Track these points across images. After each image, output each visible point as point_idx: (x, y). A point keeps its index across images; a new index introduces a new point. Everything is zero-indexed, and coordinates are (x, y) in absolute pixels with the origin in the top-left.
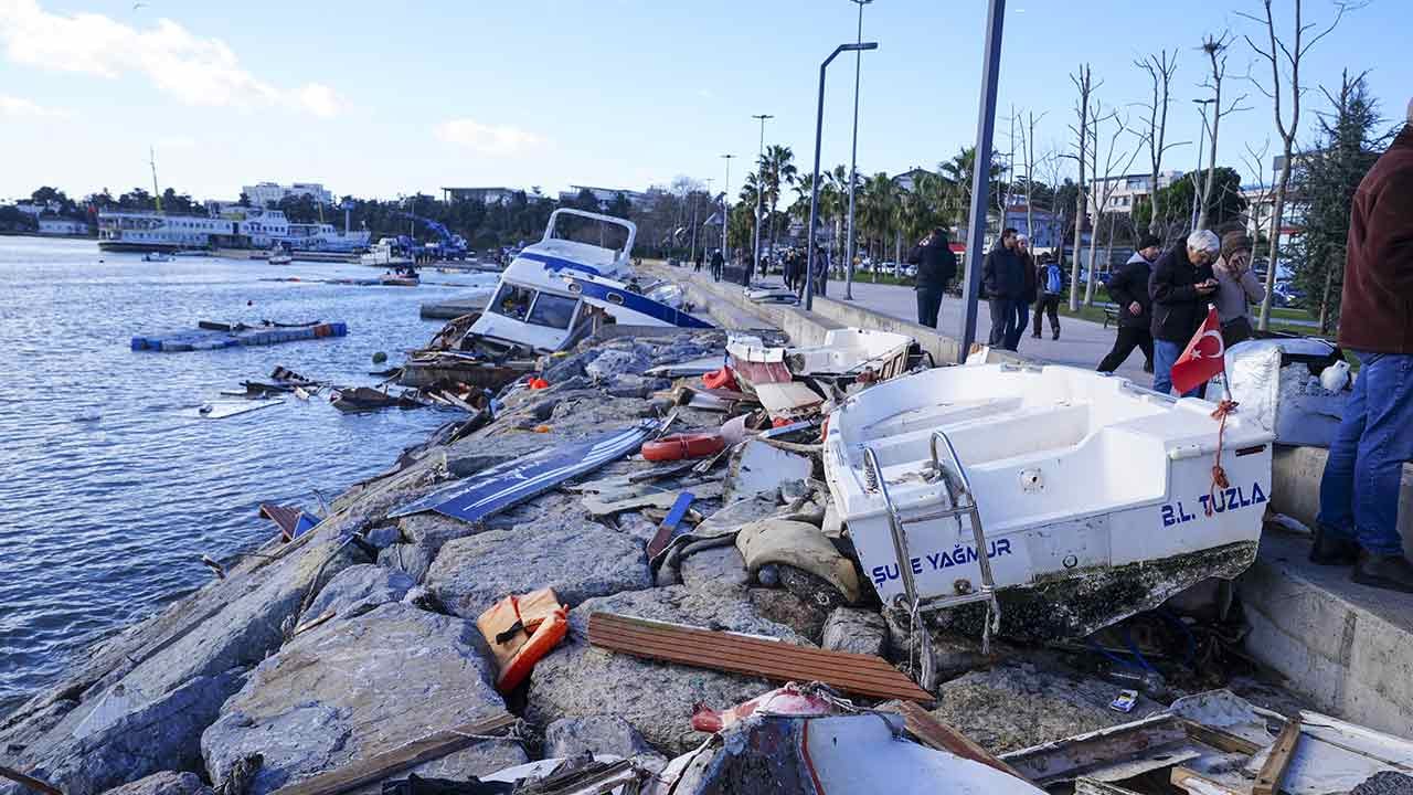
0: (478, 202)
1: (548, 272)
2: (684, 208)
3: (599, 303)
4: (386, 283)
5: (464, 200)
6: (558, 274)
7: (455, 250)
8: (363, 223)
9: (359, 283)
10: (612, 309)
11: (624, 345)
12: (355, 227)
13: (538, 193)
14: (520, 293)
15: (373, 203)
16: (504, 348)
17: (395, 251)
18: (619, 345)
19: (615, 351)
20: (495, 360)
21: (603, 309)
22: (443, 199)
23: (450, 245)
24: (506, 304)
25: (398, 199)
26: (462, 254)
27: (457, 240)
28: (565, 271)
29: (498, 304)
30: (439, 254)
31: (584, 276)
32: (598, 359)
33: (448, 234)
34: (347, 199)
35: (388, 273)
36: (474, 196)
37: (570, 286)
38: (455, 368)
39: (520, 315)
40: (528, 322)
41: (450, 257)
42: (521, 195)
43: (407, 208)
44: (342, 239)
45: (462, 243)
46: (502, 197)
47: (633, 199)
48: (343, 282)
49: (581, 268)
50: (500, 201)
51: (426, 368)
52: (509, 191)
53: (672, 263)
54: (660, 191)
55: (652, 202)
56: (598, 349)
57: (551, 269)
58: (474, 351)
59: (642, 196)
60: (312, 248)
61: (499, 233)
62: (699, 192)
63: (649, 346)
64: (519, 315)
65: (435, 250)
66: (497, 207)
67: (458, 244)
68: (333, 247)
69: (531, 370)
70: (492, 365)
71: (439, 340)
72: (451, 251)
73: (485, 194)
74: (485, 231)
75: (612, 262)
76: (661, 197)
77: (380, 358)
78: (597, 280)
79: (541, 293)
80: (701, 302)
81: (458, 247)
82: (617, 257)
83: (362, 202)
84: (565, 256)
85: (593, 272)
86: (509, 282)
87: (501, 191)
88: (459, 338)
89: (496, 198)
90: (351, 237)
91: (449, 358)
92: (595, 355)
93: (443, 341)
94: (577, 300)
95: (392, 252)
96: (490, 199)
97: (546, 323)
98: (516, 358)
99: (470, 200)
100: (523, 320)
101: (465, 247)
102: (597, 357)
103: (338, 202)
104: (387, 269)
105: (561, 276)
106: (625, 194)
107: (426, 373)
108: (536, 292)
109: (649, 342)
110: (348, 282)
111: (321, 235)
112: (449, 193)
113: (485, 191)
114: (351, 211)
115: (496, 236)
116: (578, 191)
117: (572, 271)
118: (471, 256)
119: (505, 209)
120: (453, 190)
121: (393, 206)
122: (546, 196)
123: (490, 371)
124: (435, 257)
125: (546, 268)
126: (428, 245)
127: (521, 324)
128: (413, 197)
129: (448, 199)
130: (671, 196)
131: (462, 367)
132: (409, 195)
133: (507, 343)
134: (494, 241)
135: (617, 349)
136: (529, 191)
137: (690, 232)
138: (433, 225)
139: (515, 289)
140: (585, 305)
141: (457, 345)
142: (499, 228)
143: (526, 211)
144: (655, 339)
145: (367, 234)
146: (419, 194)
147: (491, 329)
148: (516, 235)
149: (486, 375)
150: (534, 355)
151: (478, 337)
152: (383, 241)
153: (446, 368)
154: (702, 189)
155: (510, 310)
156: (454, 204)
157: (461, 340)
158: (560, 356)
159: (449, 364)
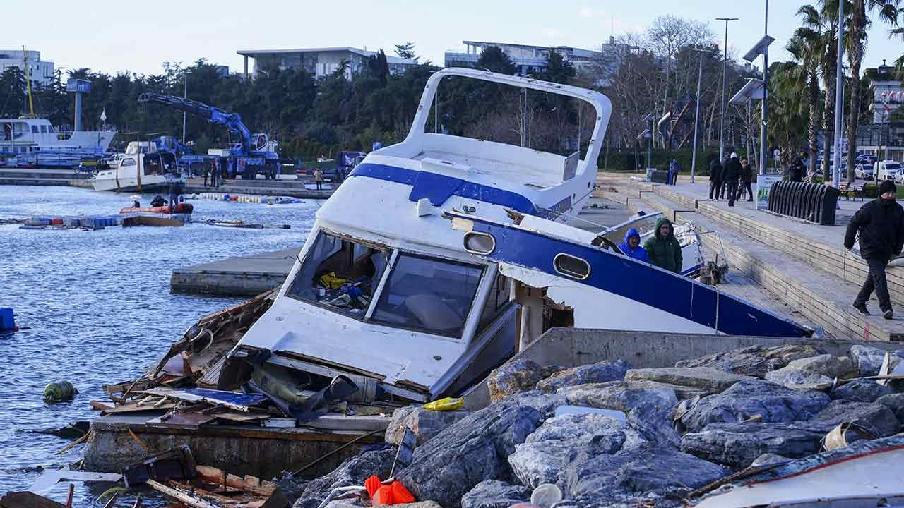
0: (303, 73)
1: (416, 208)
2: (672, 75)
3: (534, 278)
4: (129, 223)
5: (278, 71)
6: (440, 210)
7: (259, 161)
8: (103, 117)
9: (78, 223)
10: (563, 290)
11: (604, 393)
12: (90, 123)
13: (409, 56)
14: (358, 252)
15: (123, 81)
16: (318, 382)
17: (151, 164)
18: (589, 391)
19: (581, 410)
20: (295, 410)
21: (544, 291)
22: (242, 71)
23: (249, 151)
24: (325, 278)
25: (164, 74)
26: (270, 168)
27: (261, 143)
28: (456, 203)
29: (309, 280)
30: (230, 168)
31: (497, 214)
32: (541, 431)
33: (246, 132)
34: (79, 75)
35: (137, 205)
36: (296, 66)
37: (468, 237)
38: (203, 431)
39: (356, 304)
40: (372, 320)
41: (249, 173)
42: (378, 61)
43: (178, 89)
44: (63, 145)
45: (270, 147)
46: (344, 65)
47: (577, 64)
48: (51, 223)
49: (492, 195)
50: (340, 72)
51: (138, 430)
52: (358, 55)
53: (655, 178)
54: (628, 47)
55: (615, 67)
56: (539, 402)
57: (425, 200)
58: (249, 390)
59: (595, 57)
60: (12, 161)
61: (339, 129)
62: (700, 46)
63: (666, 393)
64: (353, 305)
65: (223, 161)
66: (335, 81)
67: (264, 150)
68: (48, 159)
69: (375, 439)
70: (287, 424)
71: (177, 361)
72: (251, 161)
73: (315, 61)
74: (313, 126)
75: (559, 180)
76: (630, 57)
77: (61, 395)
78: (530, 223)
79: (400, 254)
80: (736, 259)
81: (263, 155)
82: (569, 172)
83: (104, 78)
84: (458, 170)
85: (519, 204)
86: (332, 229)
87: (342, 55)
88: (220, 356)
89: (333, 67)
90: (82, 140)
91: (190, 407)
92: (532, 420)
93: (187, 364)
94: (483, 268)
95: (146, 164)
96: (323, 69)
97: (414, 323)
98: (344, 406)
99: (290, 71)
100: (361, 317)
101: (276, 156)
102: (538, 425)
103: (64, 79)
104: (137, 197)
105: (448, 215)
106: (562, 54)
107: (138, 444)
108: (391, 251)
109: (663, 379)
110: (58, 223)
111: (28, 138)
112: (252, 61)
113: (313, 56)
114: (84, 95)
115: (332, 134)
116: (479, 51)
117: (470, 203)
118: (289, 171)
119: (349, 85)
120: (259, 56)
121: (157, 83)
122: (421, 62)
123: (283, 438)
124: (220, 174)
125: (413, 198)
126: (212, 152)
127: (356, 325)
128: (192, 69)
129: (251, 71)
130: (646, 56)
131: (219, 428)
132: (184, 67)
133: (323, 371)
134: (327, 142)
135: (587, 403)
136: (392, 54)
137: (687, 120)
138: (219, 116)
139: (347, 246)
140: (500, 282)
141: (212, 375)
142: (338, 120)
143: (387, 89)
144: (677, 371)
145: (109, 135)
146: (200, 63)
147: (289, 337)
148: (368, 131)
149: (275, 448)
150: (385, 398)
151: (260, 357)
152: (132, 147)
153: (182, 432)
154: (705, 41)
155: (333, 293)
156: (261, 80)
157: (221, 362)
158: (443, 411)
159: (190, 421)
